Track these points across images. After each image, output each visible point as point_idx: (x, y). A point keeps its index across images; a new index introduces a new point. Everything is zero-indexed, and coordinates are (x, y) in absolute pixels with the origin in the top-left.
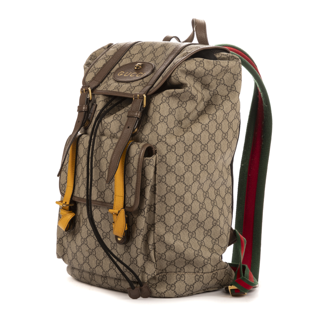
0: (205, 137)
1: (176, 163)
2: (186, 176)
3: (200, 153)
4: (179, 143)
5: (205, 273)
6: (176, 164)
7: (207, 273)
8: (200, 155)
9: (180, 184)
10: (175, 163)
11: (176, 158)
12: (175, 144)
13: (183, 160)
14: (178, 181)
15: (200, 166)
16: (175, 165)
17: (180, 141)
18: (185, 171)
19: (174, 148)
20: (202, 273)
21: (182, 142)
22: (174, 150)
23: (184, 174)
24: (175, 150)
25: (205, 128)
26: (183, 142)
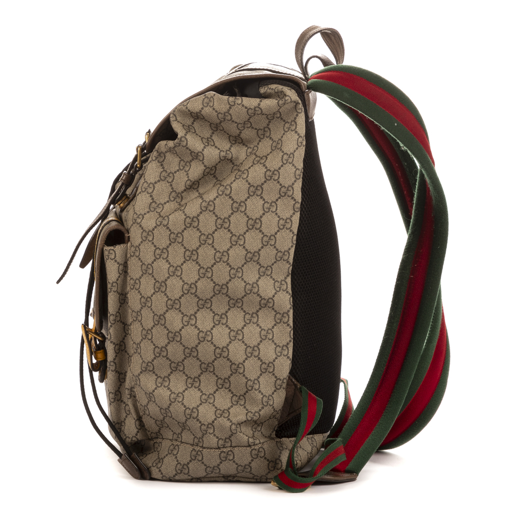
0: (208, 223)
1: (155, 260)
2: (169, 282)
3: (198, 249)
4: (159, 228)
5: (204, 448)
6: (155, 262)
7: (208, 448)
8: (198, 251)
9: (159, 296)
10: (152, 260)
11: (155, 252)
12: (153, 230)
13: (168, 256)
14: (157, 290)
15: (199, 270)
16: (153, 263)
17: (161, 224)
18: (167, 275)
19: (152, 235)
20: (202, 447)
21: (164, 226)
22: (151, 239)
23: (166, 280)
24: (153, 239)
25: (208, 208)
26: (166, 228)
